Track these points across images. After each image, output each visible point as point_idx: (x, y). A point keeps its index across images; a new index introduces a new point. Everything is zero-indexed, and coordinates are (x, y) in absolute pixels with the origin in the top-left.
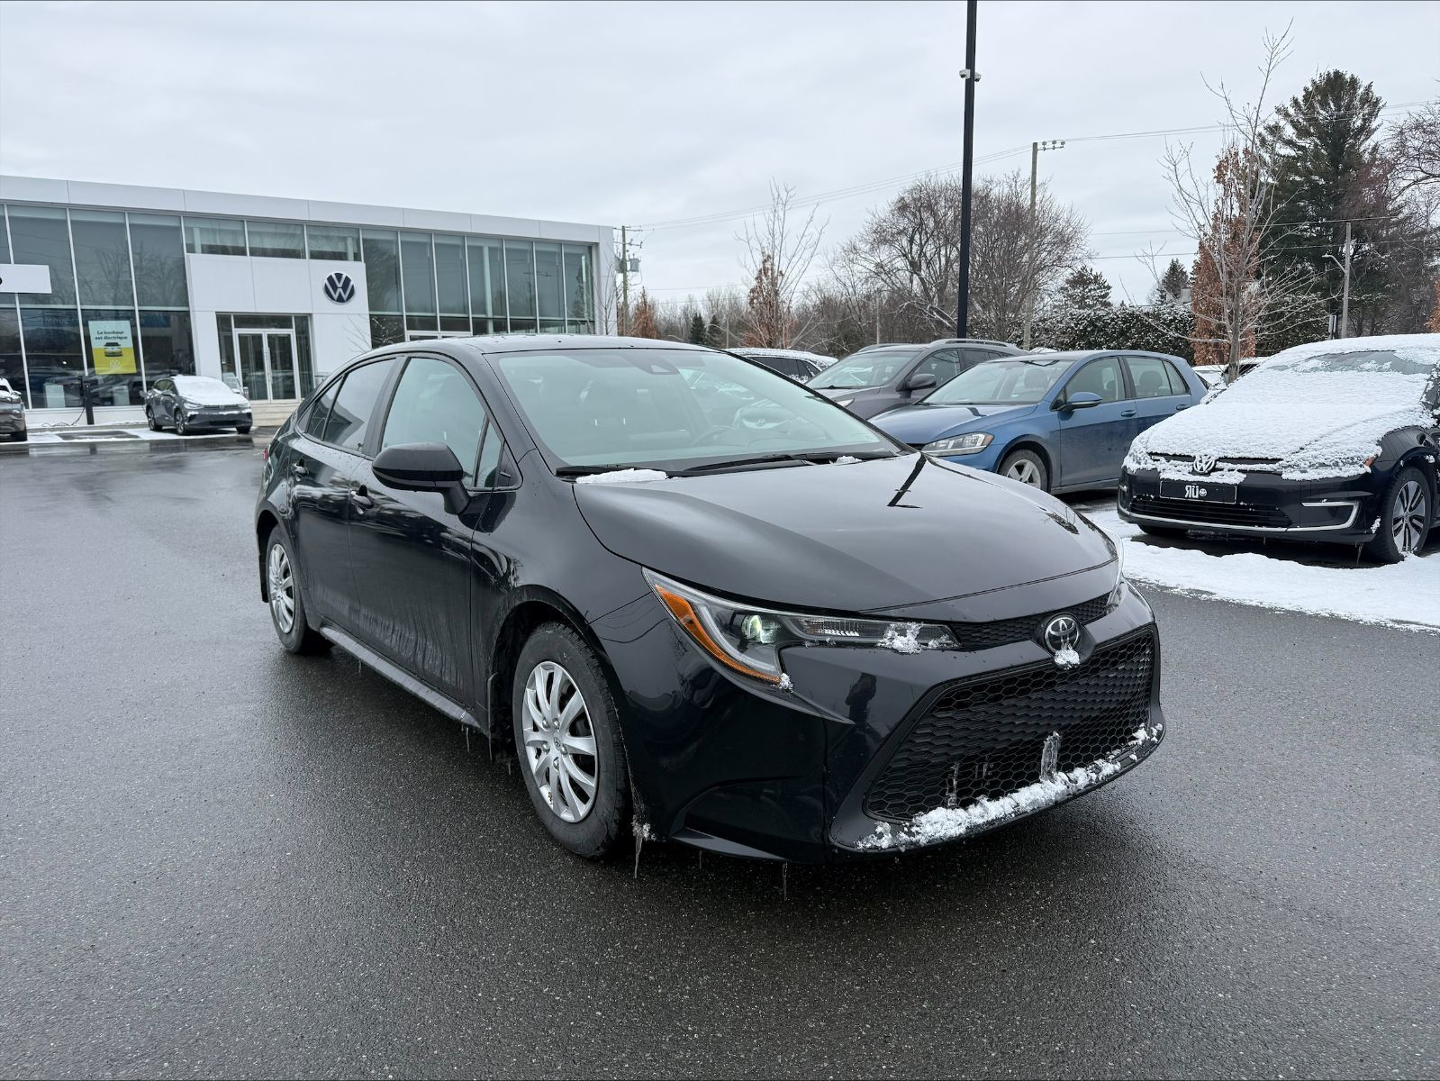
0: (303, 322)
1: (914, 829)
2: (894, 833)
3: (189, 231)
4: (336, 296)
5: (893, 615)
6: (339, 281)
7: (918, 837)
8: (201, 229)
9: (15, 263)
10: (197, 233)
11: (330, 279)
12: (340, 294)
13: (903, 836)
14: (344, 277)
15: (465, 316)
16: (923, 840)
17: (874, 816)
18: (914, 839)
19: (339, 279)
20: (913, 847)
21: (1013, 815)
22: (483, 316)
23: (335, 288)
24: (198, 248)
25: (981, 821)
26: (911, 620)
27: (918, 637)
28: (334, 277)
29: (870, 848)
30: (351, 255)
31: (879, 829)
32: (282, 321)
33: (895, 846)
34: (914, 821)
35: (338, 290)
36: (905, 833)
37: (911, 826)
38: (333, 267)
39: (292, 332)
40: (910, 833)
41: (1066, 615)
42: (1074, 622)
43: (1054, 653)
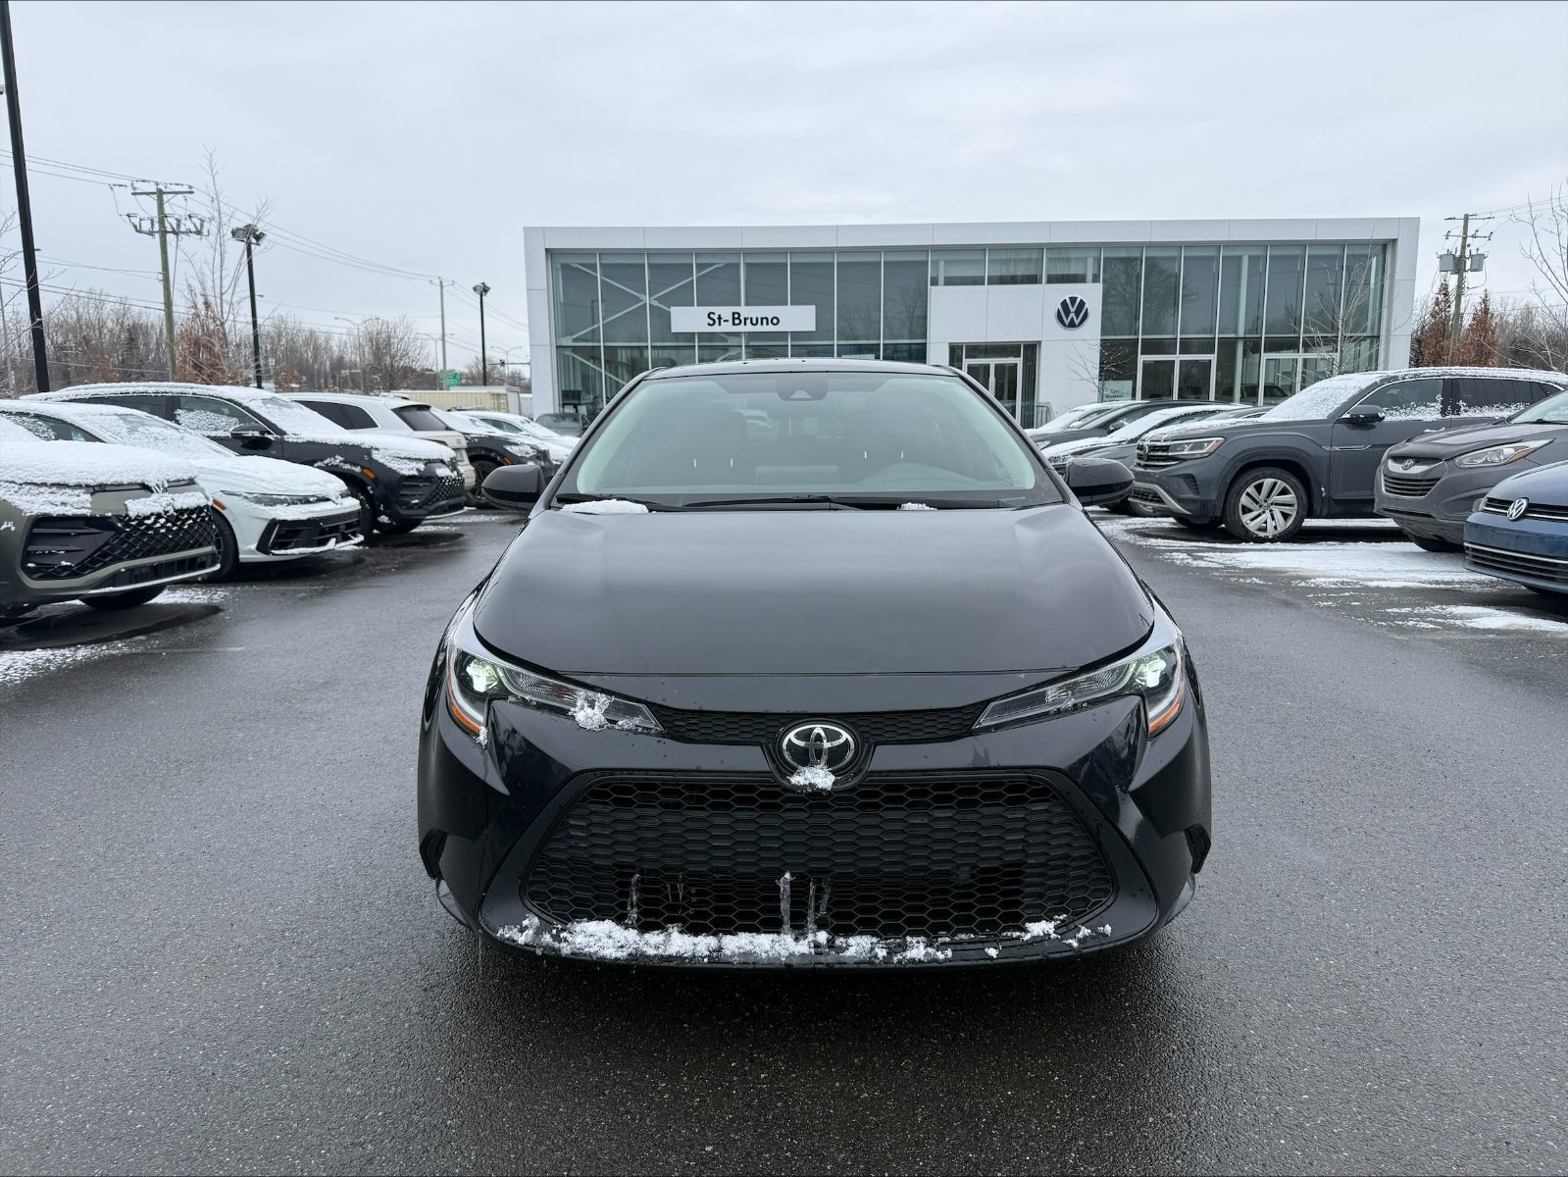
0: (1031, 350)
1: (563, 935)
2: (538, 932)
3: (935, 263)
4: (1067, 322)
5: (588, 682)
6: (1073, 306)
7: (563, 945)
8: (946, 262)
9: (791, 304)
10: (942, 265)
11: (1064, 304)
12: (1072, 319)
13: (547, 938)
14: (1078, 301)
15: (1212, 336)
16: (566, 949)
17: (530, 906)
18: (557, 945)
19: (1073, 303)
20: (553, 953)
21: (706, 960)
22: (1233, 336)
23: (1067, 312)
24: (941, 280)
25: (651, 952)
26: (603, 691)
27: (606, 712)
28: (1068, 301)
29: (508, 939)
30: (1090, 277)
31: (525, 923)
32: (1009, 349)
33: (532, 946)
34: (569, 926)
35: (1071, 315)
36: (552, 936)
37: (563, 930)
38: (1066, 291)
39: (1019, 361)
40: (556, 938)
41: (832, 723)
42: (845, 736)
43: (795, 769)
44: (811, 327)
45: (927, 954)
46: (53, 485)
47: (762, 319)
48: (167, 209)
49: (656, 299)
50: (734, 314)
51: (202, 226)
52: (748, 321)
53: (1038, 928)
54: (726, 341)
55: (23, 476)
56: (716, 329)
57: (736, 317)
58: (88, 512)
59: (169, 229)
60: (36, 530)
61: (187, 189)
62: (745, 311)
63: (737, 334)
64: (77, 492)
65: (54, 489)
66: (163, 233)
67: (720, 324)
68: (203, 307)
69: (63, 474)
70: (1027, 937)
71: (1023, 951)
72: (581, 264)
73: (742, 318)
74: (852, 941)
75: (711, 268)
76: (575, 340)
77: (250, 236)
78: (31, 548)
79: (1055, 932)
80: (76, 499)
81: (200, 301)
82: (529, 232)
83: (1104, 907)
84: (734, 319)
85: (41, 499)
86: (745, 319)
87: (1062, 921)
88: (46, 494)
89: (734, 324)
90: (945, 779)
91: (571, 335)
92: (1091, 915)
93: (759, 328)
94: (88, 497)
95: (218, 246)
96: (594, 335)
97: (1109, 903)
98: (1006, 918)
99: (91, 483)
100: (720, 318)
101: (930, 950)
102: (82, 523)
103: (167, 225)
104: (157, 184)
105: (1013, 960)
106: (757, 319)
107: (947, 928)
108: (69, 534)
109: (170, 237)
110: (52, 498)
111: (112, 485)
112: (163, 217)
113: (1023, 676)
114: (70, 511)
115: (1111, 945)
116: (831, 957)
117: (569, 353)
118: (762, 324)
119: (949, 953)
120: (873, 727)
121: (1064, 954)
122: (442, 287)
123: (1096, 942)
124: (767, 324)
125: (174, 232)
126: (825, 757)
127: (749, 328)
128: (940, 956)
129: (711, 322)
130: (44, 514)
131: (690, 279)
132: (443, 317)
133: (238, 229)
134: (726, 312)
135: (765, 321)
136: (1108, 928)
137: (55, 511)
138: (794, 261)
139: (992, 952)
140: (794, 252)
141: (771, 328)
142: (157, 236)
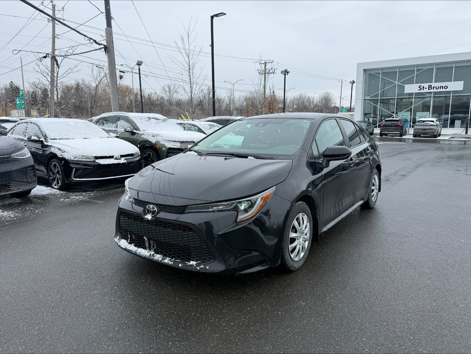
1: (120, 241)
9: (454, 81)
17: (120, 235)
31: (117, 238)
41: (154, 205)
42: (156, 208)
43: (147, 214)
44: (461, 89)
45: (168, 262)
46: (173, 141)
47: (440, 87)
48: (267, 68)
49: (400, 82)
50: (429, 86)
51: (274, 71)
52: (435, 88)
53: (192, 263)
54: (426, 95)
55: (167, 139)
56: (422, 91)
57: (430, 87)
58: (179, 147)
59: (267, 73)
60: (169, 151)
61: (271, 61)
62: (433, 84)
63: (431, 93)
64: (178, 143)
65: (173, 142)
66: (265, 74)
67: (423, 89)
68: (272, 93)
69: (175, 139)
70: (189, 264)
71: (187, 267)
72: (375, 73)
73: (432, 87)
74: (157, 255)
75: (422, 71)
76: (370, 98)
77: (286, 73)
78: (168, 155)
79: (195, 265)
80: (177, 144)
81: (272, 91)
82: (358, 64)
83: (210, 262)
84: (429, 87)
85: (170, 144)
86: (434, 87)
87: (199, 263)
88: (172, 143)
89: (429, 89)
90: (169, 222)
91: (369, 96)
92: (206, 263)
93: (439, 90)
94: (180, 144)
95: (260, 79)
96: (377, 95)
97: (212, 262)
98: (187, 258)
99: (181, 141)
100: (423, 87)
101: (169, 261)
102: (178, 150)
103: (266, 72)
104: (265, 61)
105: (184, 268)
106: (438, 87)
107: (175, 257)
108: (175, 152)
109: (267, 75)
110: (172, 144)
111: (185, 141)
112: (265, 69)
113: (198, 201)
114: (175, 147)
115: (208, 272)
116: (152, 257)
117: (368, 101)
118: (440, 89)
119: (172, 263)
120: (162, 207)
121: (195, 270)
122: (342, 82)
123: (204, 270)
124: (443, 88)
125: (268, 73)
126: (152, 212)
127: (435, 90)
128: (170, 263)
129: (420, 89)
130: (170, 147)
131: (414, 75)
132: (341, 91)
133: (283, 71)
134: (426, 85)
135: (441, 88)
136: (208, 267)
137: (172, 147)
138: (456, 65)
139: (180, 265)
140: (456, 62)
141: (444, 90)
142: (264, 74)
